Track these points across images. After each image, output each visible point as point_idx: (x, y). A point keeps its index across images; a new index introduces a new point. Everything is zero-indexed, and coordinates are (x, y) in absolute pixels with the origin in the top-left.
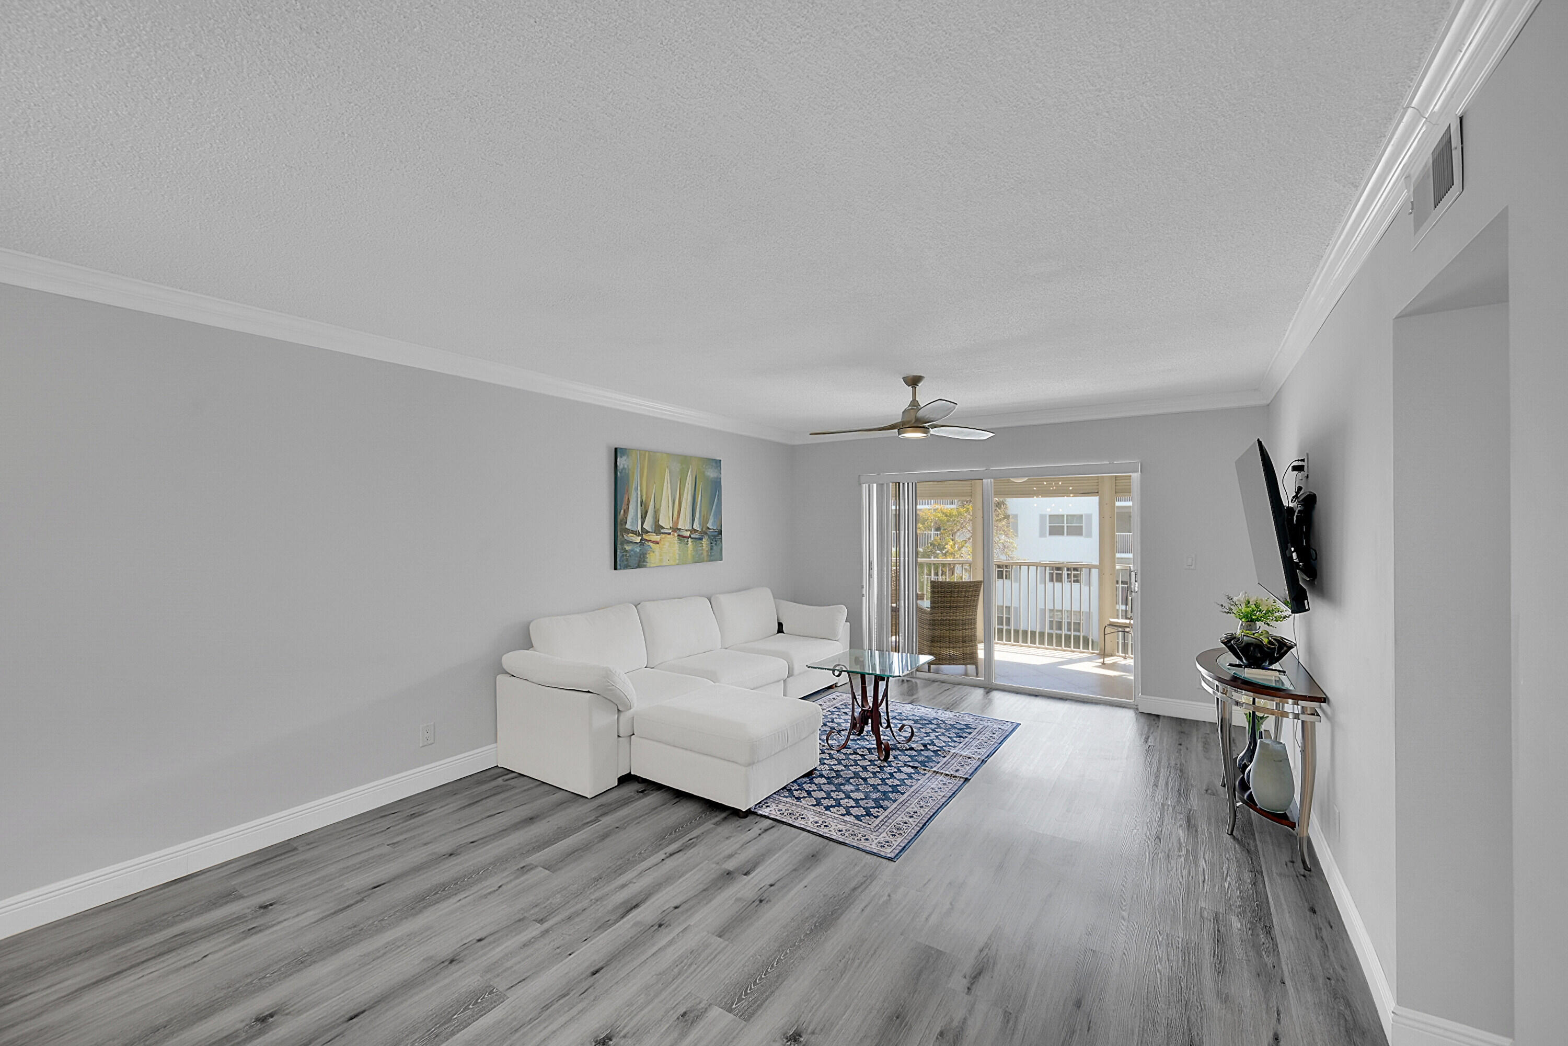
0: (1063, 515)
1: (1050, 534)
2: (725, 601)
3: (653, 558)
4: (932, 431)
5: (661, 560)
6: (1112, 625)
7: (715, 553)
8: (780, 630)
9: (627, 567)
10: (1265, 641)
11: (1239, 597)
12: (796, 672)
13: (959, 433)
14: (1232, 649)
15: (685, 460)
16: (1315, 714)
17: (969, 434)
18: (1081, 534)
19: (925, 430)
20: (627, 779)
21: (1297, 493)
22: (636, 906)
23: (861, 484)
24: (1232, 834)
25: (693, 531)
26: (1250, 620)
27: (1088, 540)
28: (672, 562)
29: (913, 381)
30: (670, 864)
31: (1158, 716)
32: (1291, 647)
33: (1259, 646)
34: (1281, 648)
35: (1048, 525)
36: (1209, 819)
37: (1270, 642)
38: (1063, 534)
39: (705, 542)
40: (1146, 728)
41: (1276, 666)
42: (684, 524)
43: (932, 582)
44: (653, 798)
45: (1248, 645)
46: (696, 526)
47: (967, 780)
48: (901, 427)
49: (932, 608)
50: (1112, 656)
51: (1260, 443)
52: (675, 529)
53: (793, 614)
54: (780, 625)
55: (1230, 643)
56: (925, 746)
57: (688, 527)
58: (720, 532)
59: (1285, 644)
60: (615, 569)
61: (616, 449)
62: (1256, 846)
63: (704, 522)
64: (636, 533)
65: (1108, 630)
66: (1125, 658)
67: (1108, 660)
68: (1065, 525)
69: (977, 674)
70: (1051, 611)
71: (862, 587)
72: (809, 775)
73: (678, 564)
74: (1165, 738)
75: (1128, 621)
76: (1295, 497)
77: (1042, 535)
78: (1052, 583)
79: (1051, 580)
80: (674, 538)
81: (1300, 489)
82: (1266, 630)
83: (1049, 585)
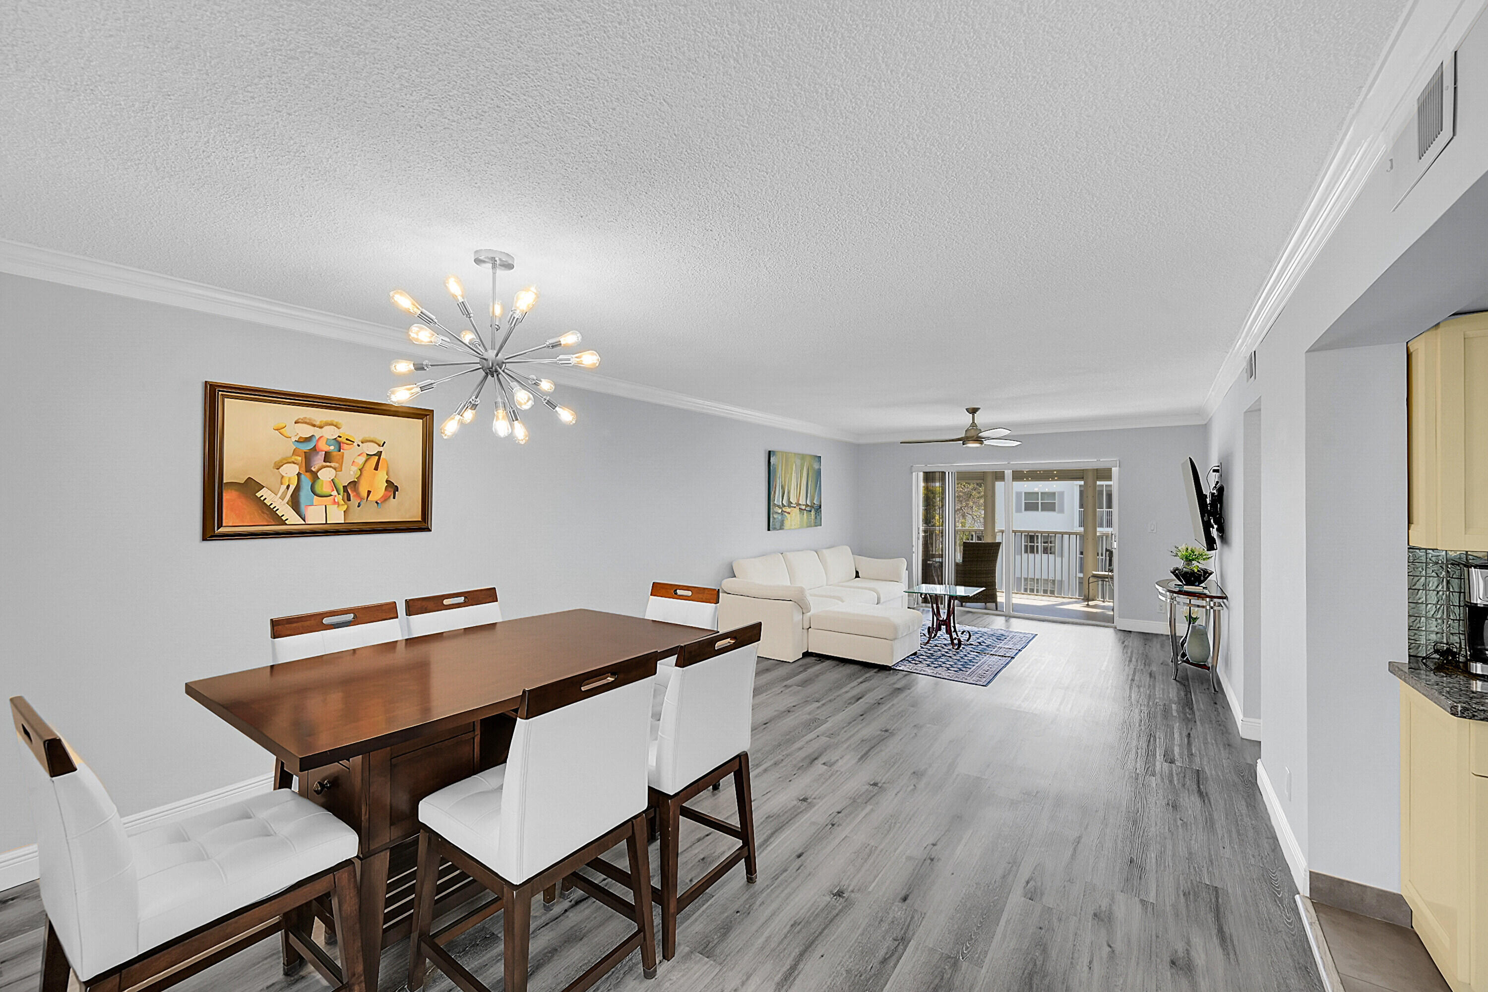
0: (1038, 493)
1: (1026, 510)
2: (826, 552)
3: (787, 524)
4: (985, 442)
5: (791, 525)
6: (1094, 576)
7: (818, 523)
8: (857, 576)
9: (775, 529)
10: (1196, 570)
11: (1182, 547)
12: (882, 601)
13: (999, 443)
14: (1176, 576)
15: (803, 457)
16: (1220, 605)
17: (1005, 443)
18: (1054, 510)
19: (981, 442)
20: (807, 654)
21: (1216, 485)
22: (860, 698)
23: (912, 473)
24: (1175, 679)
25: (807, 505)
26: (1188, 560)
27: (1060, 515)
28: (796, 527)
29: (973, 411)
30: (864, 685)
31: (1130, 632)
32: (1211, 574)
33: (1193, 573)
34: (1206, 574)
35: (1023, 502)
36: (1163, 674)
37: (1198, 571)
38: (1038, 510)
39: (813, 513)
40: (1122, 637)
41: (1203, 585)
42: (802, 501)
43: (964, 543)
44: (828, 663)
45: (1186, 573)
46: (808, 503)
47: (1013, 658)
48: (965, 440)
49: (963, 561)
50: (1093, 600)
51: (1191, 459)
52: (798, 504)
53: (866, 564)
54: (857, 572)
55: (1176, 573)
56: (979, 643)
57: (804, 503)
58: (820, 507)
59: (1207, 572)
60: (769, 530)
61: (770, 452)
62: (1189, 684)
63: (812, 501)
64: (779, 506)
65: (1091, 580)
66: (1104, 602)
67: (1091, 603)
68: (1040, 502)
69: (997, 609)
70: (1026, 579)
71: (913, 546)
72: (915, 654)
73: (799, 528)
74: (1135, 643)
75: (1107, 573)
76: (1215, 487)
77: (1018, 510)
78: (1026, 554)
79: (1026, 552)
80: (797, 510)
81: (1217, 482)
82: (1196, 566)
83: (1025, 556)
